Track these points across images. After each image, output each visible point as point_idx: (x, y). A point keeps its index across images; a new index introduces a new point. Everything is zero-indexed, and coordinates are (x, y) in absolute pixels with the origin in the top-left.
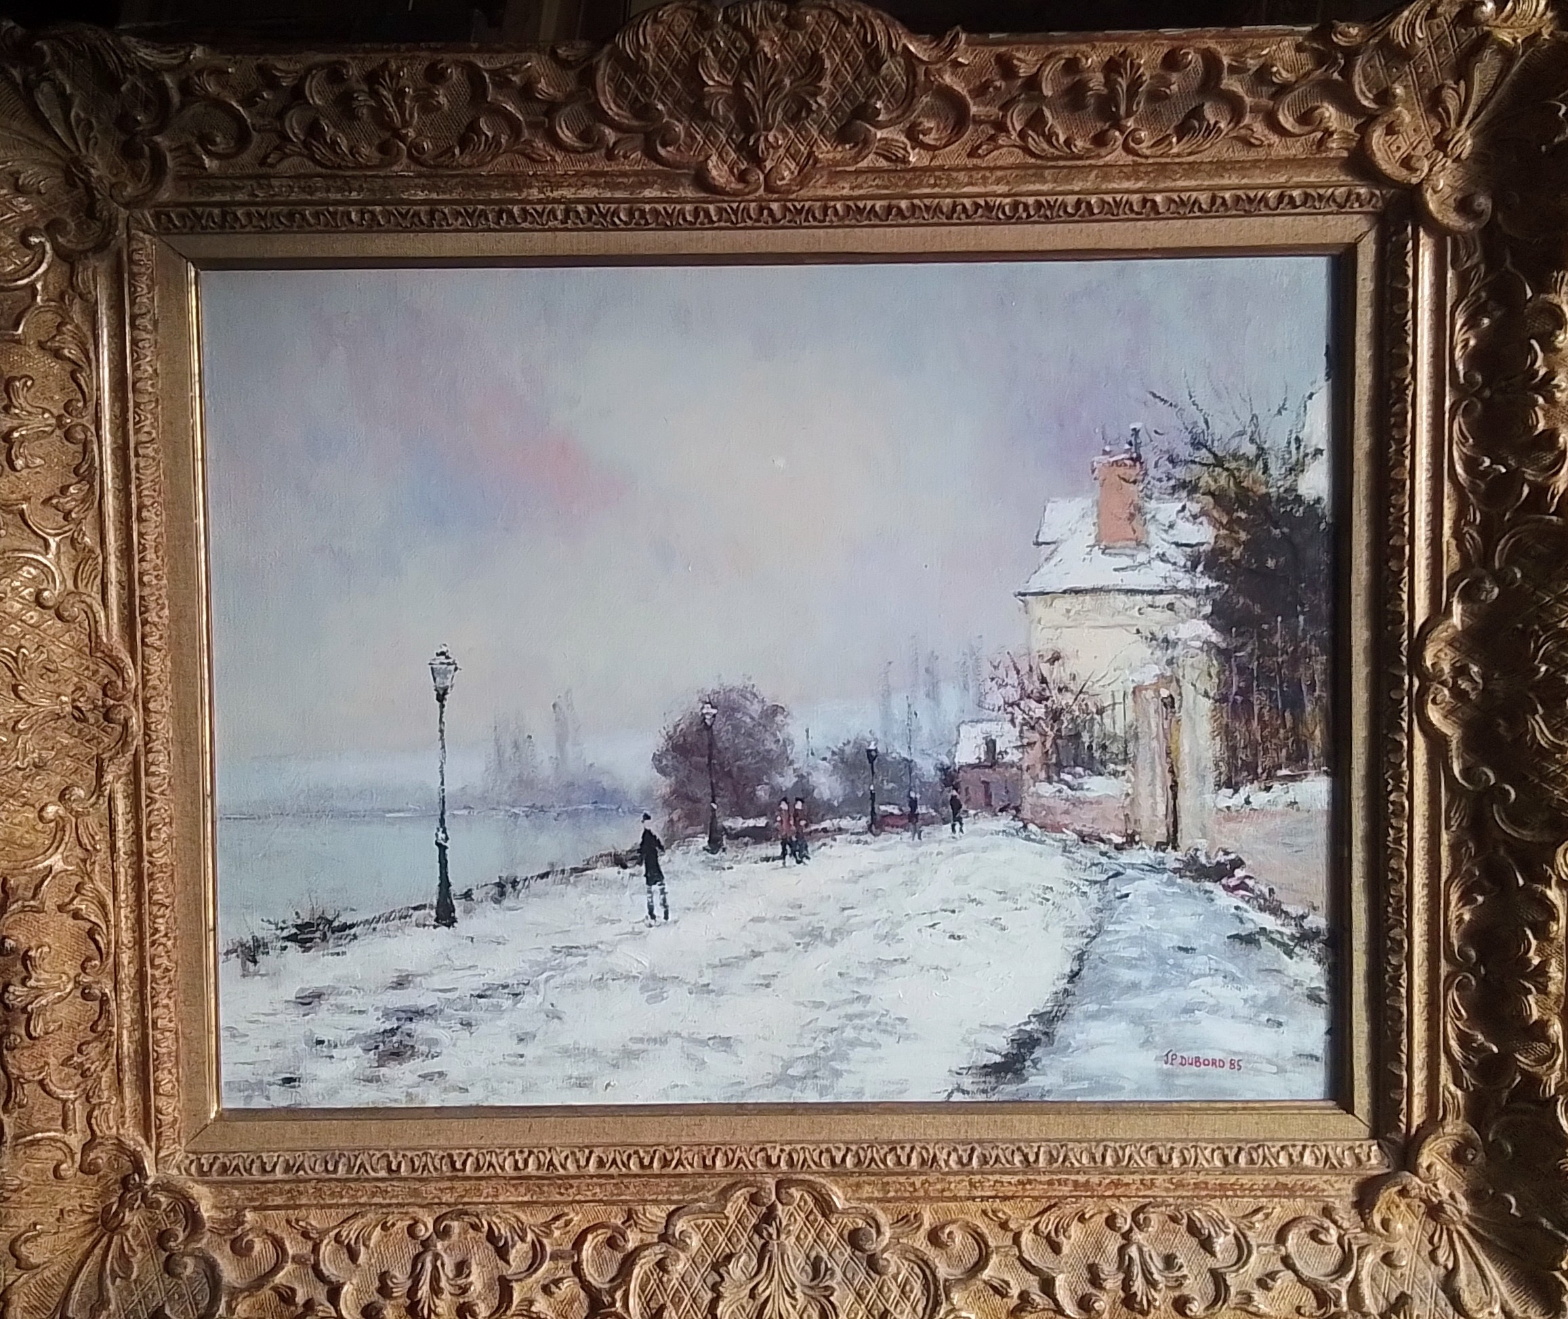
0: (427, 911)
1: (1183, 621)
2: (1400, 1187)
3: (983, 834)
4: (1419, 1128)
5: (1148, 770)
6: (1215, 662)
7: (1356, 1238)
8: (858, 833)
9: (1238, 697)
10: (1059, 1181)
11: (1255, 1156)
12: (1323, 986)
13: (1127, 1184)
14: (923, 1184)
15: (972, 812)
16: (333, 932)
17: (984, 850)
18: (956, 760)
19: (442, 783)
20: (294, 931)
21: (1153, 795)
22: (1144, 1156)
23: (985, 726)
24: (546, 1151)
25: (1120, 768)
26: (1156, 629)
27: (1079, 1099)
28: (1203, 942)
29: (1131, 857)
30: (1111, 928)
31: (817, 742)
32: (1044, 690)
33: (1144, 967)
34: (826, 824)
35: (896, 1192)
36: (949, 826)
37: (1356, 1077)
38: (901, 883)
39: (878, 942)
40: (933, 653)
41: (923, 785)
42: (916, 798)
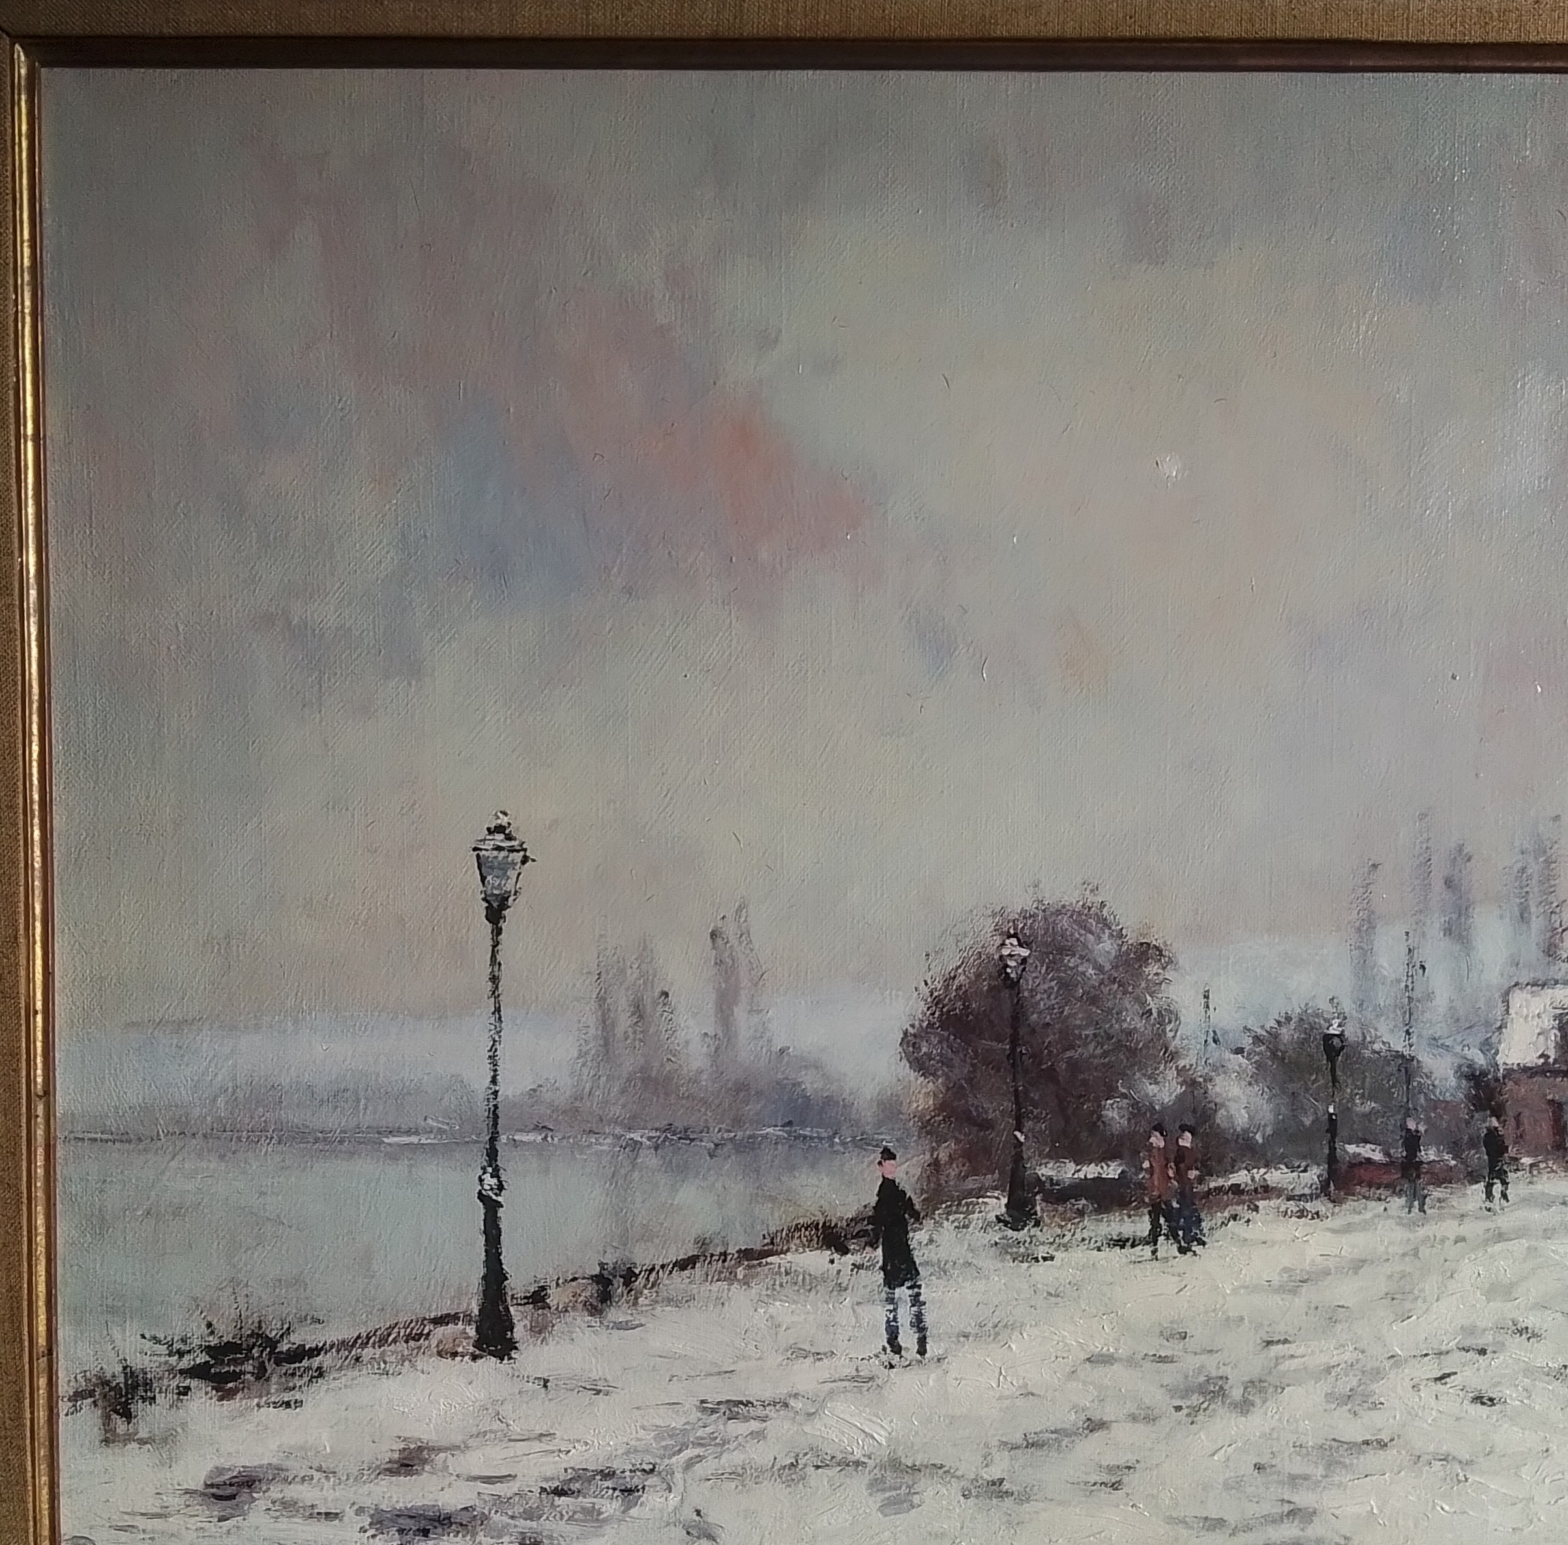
0: (460, 1326)
3: (1547, 1203)
8: (1301, 1197)
15: (1526, 1161)
16: (278, 1363)
18: (1500, 1059)
19: (494, 1081)
20: (202, 1358)
23: (1559, 994)
31: (1226, 1017)
34: (1241, 1177)
36: (1481, 1186)
38: (1382, 1294)
39: (1334, 1406)
40: (1460, 849)
41: (1434, 1104)
42: (1417, 1131)
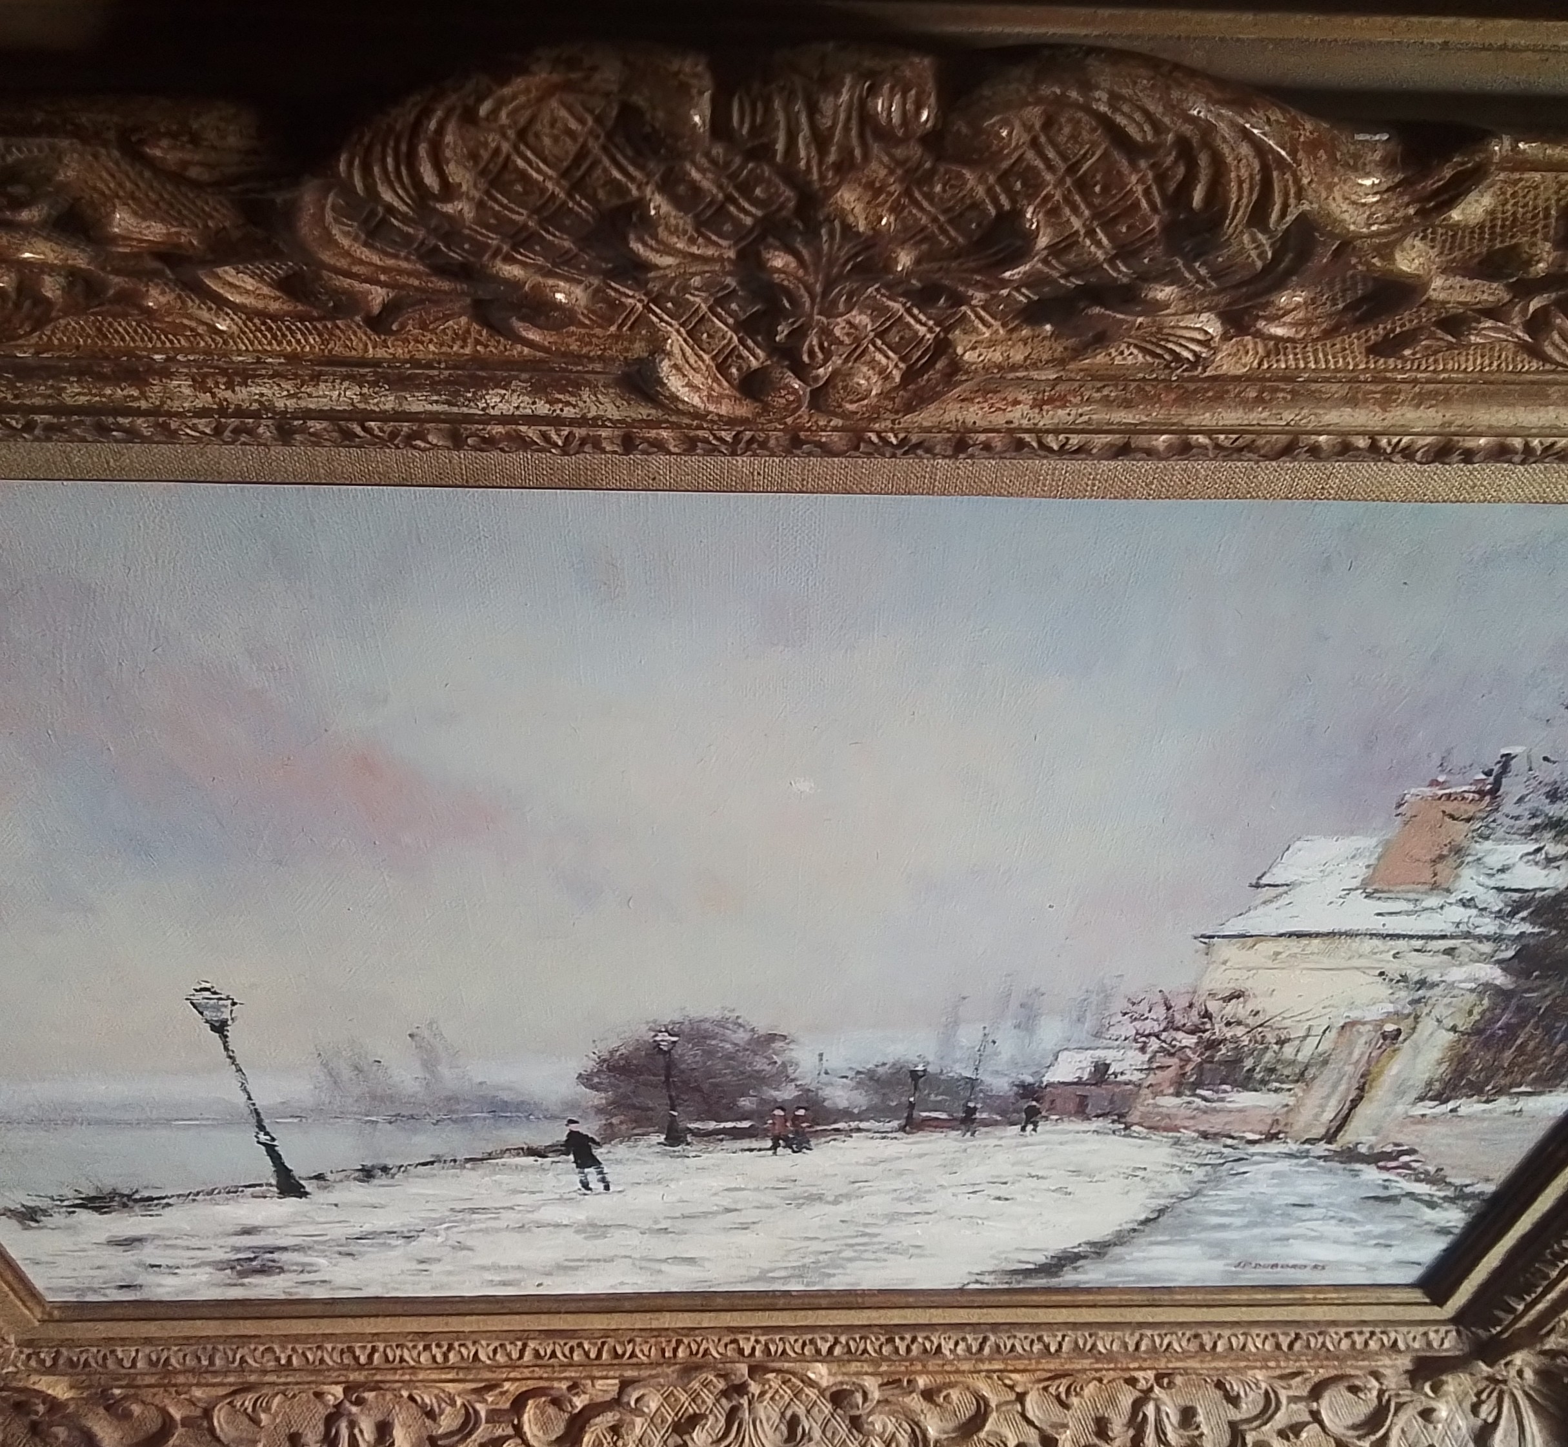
0: (265, 1187)
1: (1461, 965)
5: (1326, 1088)
6: (1485, 1002)
7: (1398, 1396)
9: (1500, 1031)
15: (1054, 1117)
16: (136, 1202)
18: (1045, 1079)
19: (249, 1100)
20: (78, 1202)
21: (1322, 1106)
23: (1099, 1053)
24: (469, 1344)
25: (1287, 1086)
26: (1412, 972)
31: (836, 1064)
32: (1203, 1023)
34: (840, 1125)
36: (1018, 1127)
42: (975, 1107)
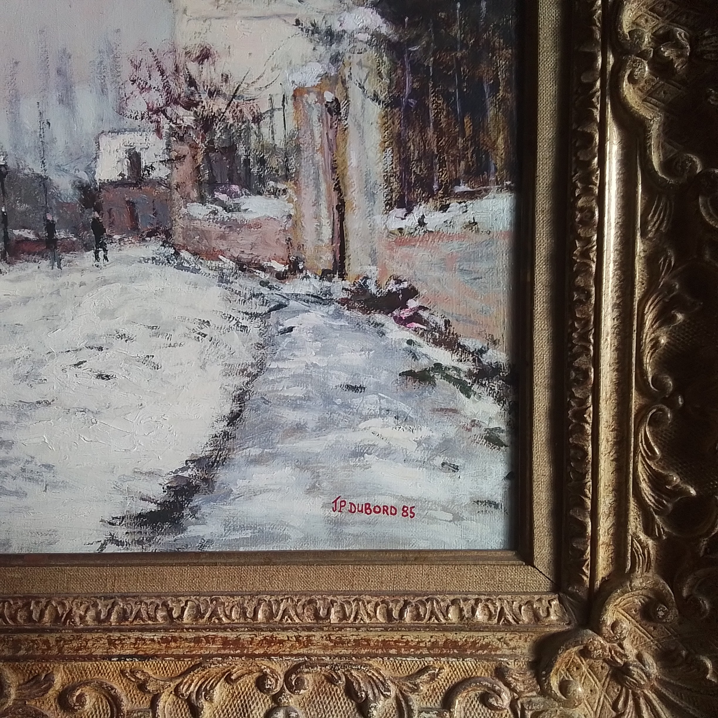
1: (349, 9)
2: (581, 647)
3: (129, 261)
4: (604, 581)
5: (311, 188)
6: (385, 58)
7: (530, 703)
9: (411, 101)
10: (206, 637)
11: (422, 610)
12: (503, 427)
13: (281, 642)
14: (57, 641)
15: (117, 237)
17: (132, 279)
18: (97, 177)
21: (317, 217)
22: (299, 610)
23: (129, 138)
25: (281, 186)
26: (319, 20)
27: (241, 549)
28: (372, 379)
29: (294, 286)
30: (274, 365)
32: (192, 94)
33: (309, 407)
35: (27, 650)
36: (92, 252)
37: (536, 524)
38: (41, 317)
39: (18, 382)
40: (64, 51)
41: (61, 205)
42: (53, 221)
